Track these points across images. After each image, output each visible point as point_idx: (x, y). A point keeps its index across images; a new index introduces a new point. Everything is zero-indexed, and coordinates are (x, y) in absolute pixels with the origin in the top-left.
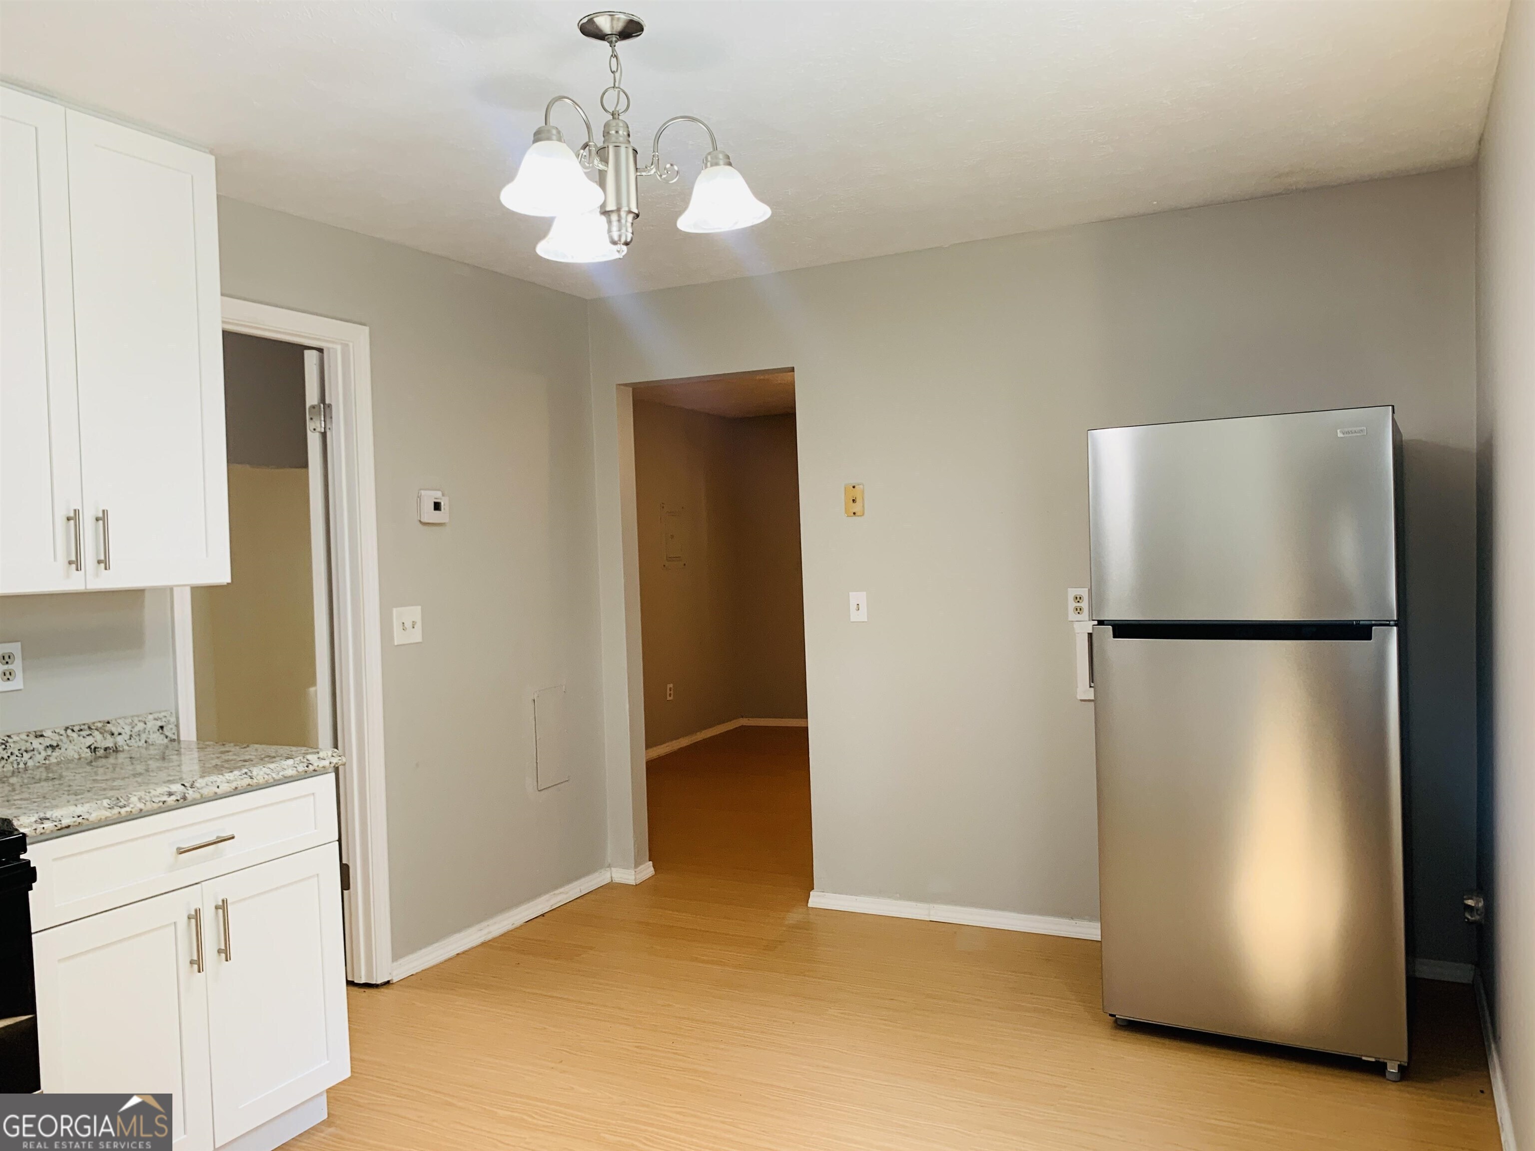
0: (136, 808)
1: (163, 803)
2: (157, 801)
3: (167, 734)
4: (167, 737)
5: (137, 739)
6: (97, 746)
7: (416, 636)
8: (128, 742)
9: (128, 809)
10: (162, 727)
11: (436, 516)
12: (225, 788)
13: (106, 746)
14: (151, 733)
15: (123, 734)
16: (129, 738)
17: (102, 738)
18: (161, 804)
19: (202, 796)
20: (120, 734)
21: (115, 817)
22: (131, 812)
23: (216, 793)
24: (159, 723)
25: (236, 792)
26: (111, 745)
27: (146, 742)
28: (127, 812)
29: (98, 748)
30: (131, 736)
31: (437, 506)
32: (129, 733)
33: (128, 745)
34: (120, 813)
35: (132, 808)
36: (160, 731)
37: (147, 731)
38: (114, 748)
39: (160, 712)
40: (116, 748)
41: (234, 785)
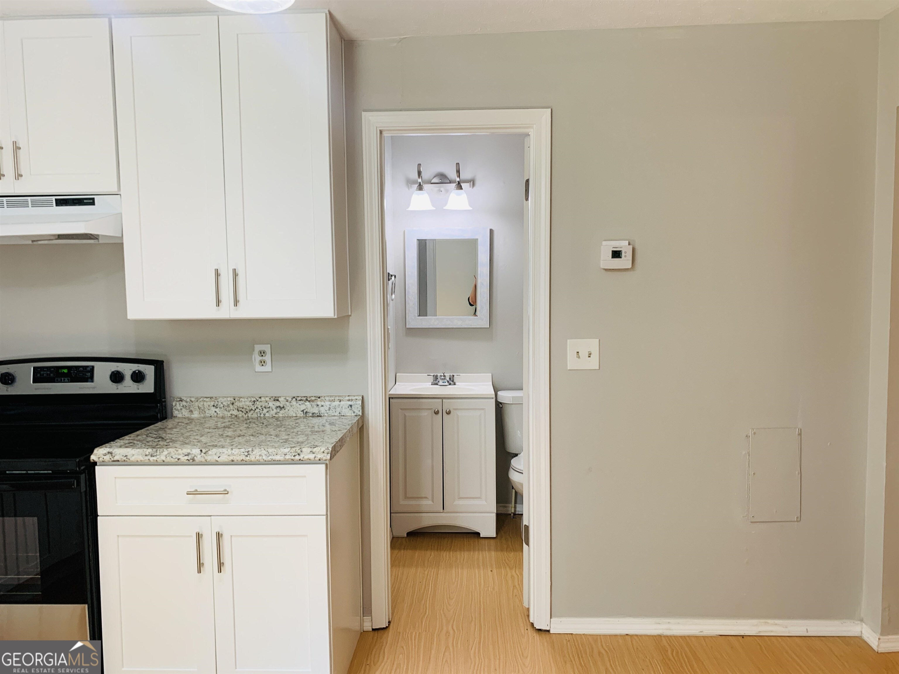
0: (160, 459)
1: (178, 460)
2: (174, 458)
3: (355, 411)
4: (354, 412)
5: (334, 411)
6: (308, 411)
7: (593, 363)
8: (327, 411)
9: (155, 458)
10: (351, 406)
11: (617, 263)
12: (224, 458)
13: (313, 412)
14: (343, 408)
15: (325, 406)
16: (328, 409)
17: (311, 407)
18: (177, 460)
19: (206, 460)
20: (322, 406)
21: (145, 461)
22: (157, 460)
23: (217, 461)
24: (350, 403)
25: (232, 463)
26: (316, 412)
27: (340, 413)
28: (154, 460)
29: (308, 412)
30: (330, 408)
31: (616, 254)
32: (328, 406)
33: (327, 413)
34: (149, 460)
35: (157, 458)
36: (350, 408)
37: (340, 407)
38: (318, 413)
39: (354, 396)
40: (320, 414)
41: (231, 458)
